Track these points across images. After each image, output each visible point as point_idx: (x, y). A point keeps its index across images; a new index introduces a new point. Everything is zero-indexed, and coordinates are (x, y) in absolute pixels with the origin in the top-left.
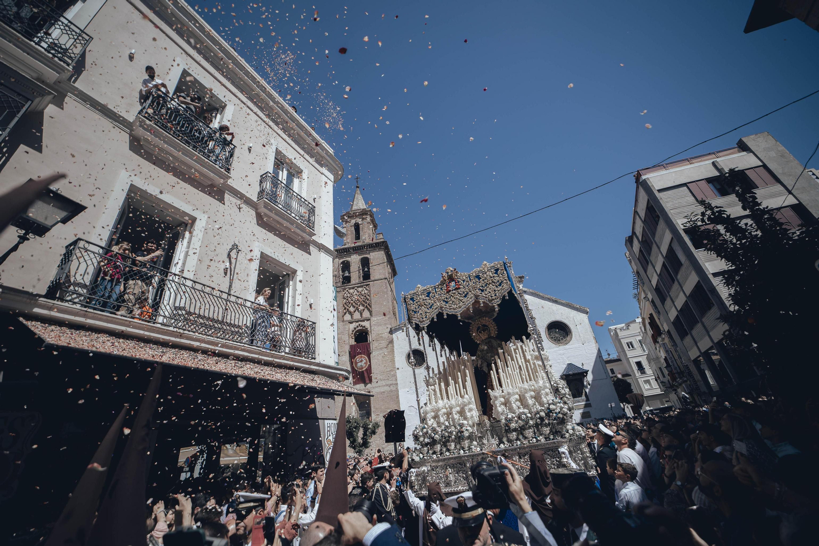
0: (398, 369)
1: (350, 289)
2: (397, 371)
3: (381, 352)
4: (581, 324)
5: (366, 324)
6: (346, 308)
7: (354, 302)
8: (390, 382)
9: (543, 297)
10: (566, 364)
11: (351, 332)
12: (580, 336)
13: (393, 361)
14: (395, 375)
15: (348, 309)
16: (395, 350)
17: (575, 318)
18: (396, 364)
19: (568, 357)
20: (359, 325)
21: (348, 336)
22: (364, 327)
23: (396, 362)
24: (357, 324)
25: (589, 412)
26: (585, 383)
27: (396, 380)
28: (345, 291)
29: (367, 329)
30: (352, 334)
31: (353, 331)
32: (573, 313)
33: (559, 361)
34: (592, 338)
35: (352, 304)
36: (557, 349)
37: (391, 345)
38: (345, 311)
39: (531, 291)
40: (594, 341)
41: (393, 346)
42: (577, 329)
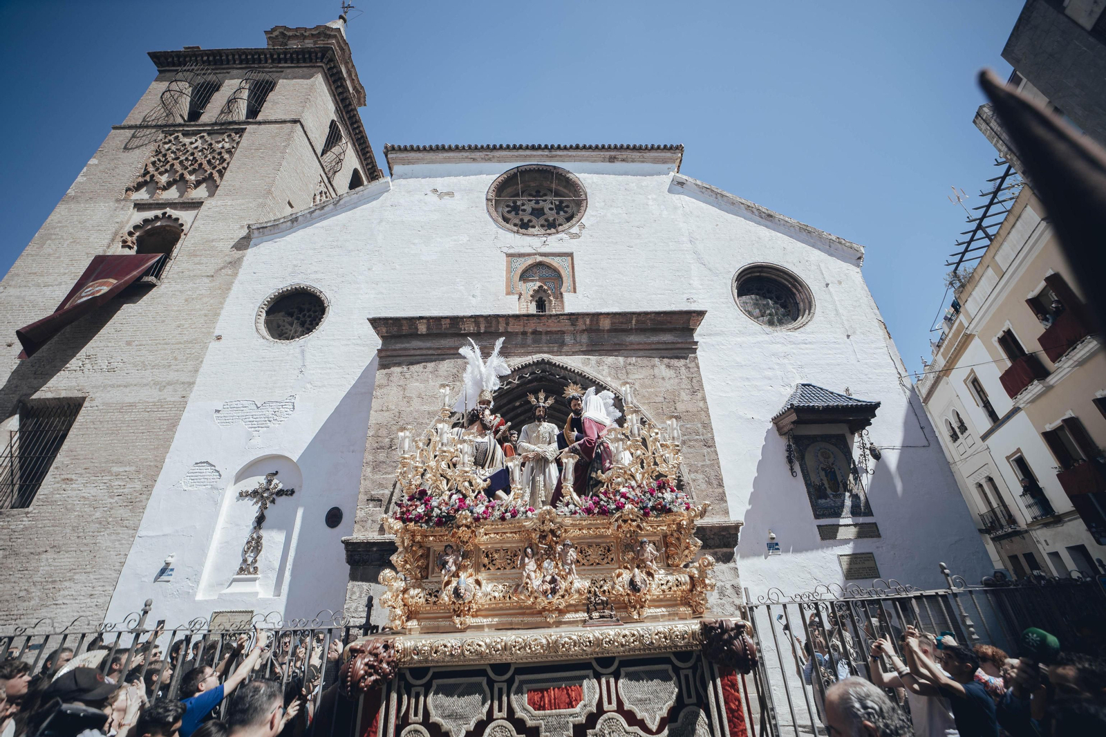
0: (219, 338)
1: (186, 134)
2: (214, 345)
3: (191, 285)
4: (840, 283)
5: (185, 216)
6: (148, 172)
7: (181, 162)
8: (172, 376)
9: (733, 204)
10: (794, 384)
11: (129, 227)
12: (837, 313)
13: (214, 315)
14: (199, 360)
15: (153, 176)
16: (236, 287)
17: (822, 265)
18: (218, 325)
19: (801, 367)
20: (164, 214)
21: (109, 237)
22: (177, 219)
23: (221, 318)
24: (159, 213)
25: (869, 556)
26: (856, 453)
27: (197, 371)
28: (172, 138)
29: (182, 225)
30: (130, 234)
31: (136, 227)
32: (816, 255)
33: (769, 373)
34: (876, 323)
35: (172, 165)
36: (766, 338)
37: (230, 272)
38: (141, 179)
39: (699, 182)
40: (881, 333)
41: (236, 274)
42: (830, 293)
